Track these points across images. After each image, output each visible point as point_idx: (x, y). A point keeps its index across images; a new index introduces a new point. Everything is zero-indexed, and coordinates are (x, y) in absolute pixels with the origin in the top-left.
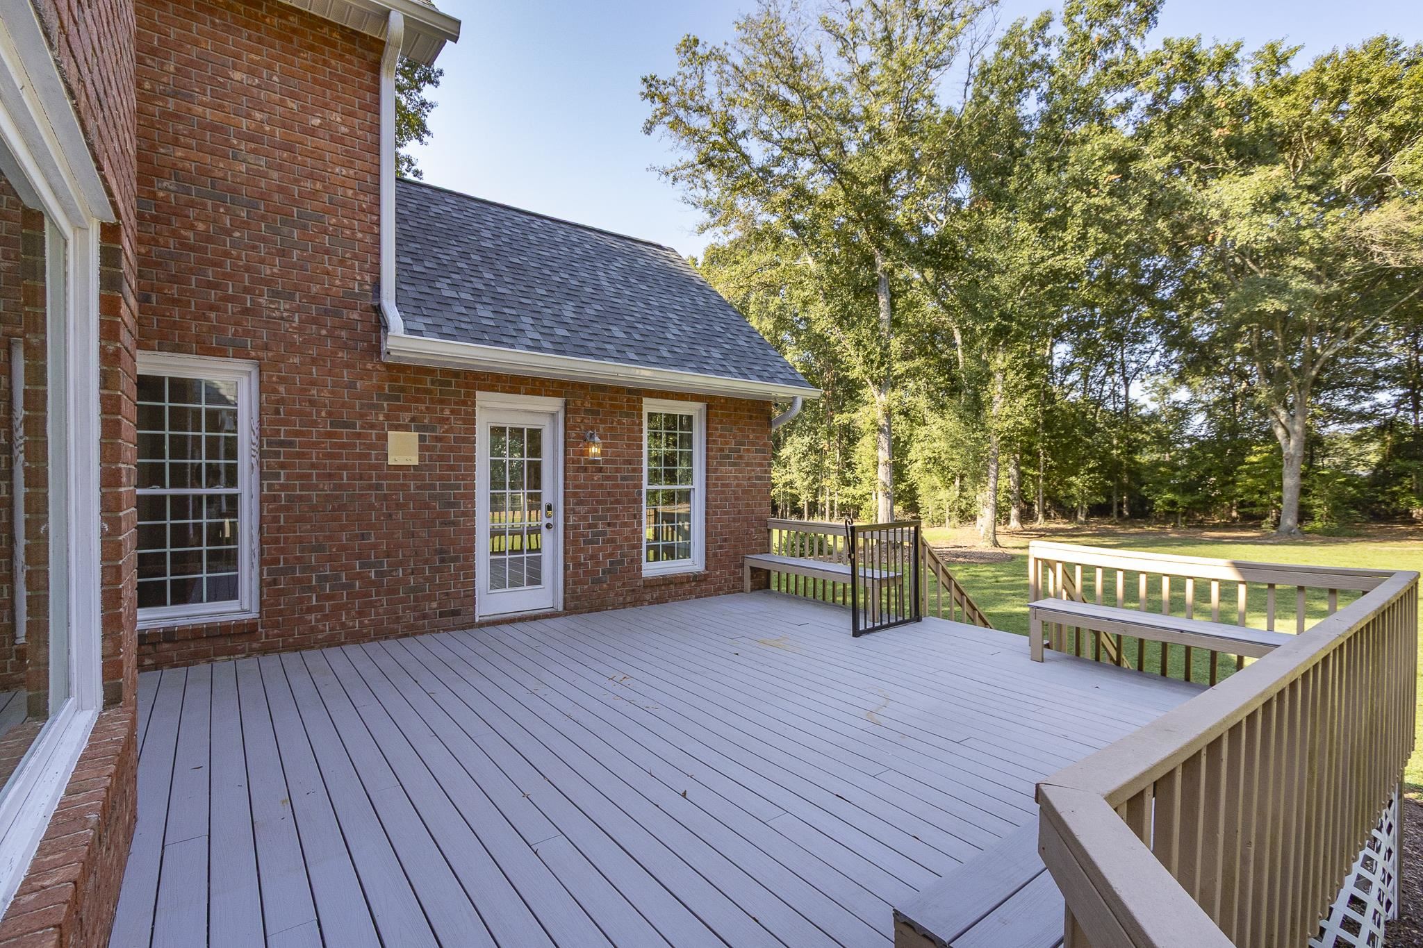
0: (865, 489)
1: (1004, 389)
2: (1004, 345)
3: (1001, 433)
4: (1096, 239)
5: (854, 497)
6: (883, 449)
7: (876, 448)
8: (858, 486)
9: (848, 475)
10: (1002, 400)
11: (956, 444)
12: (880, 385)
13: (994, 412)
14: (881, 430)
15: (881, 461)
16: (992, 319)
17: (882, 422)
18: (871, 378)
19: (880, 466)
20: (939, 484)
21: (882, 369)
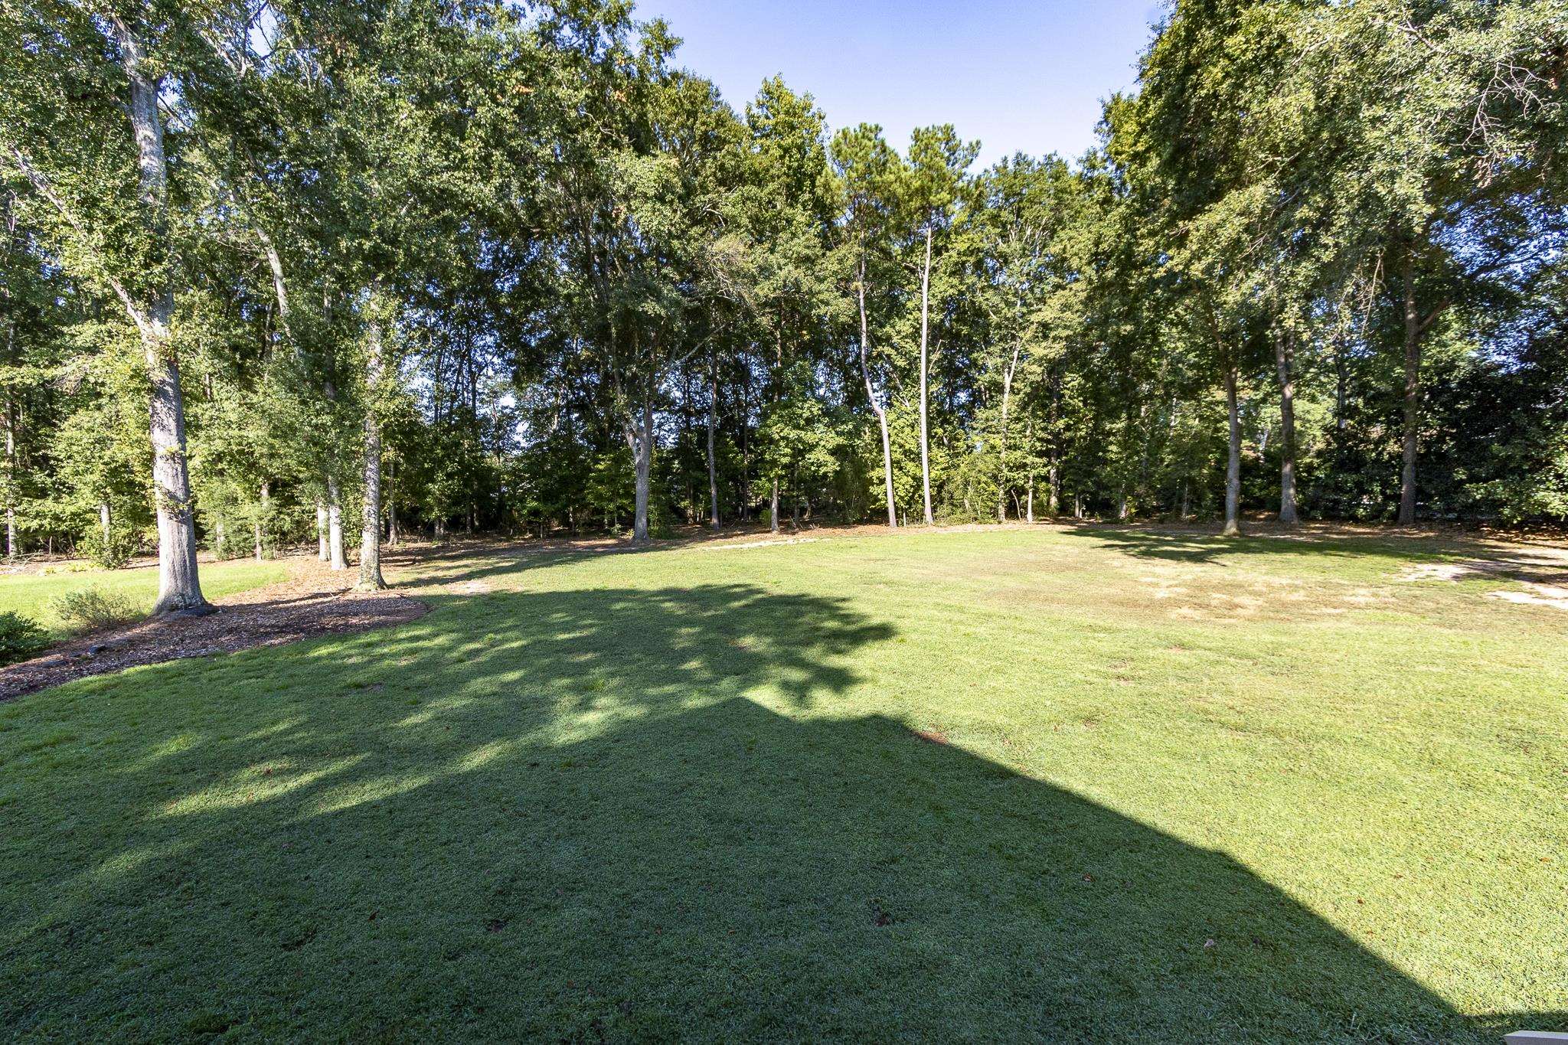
0: (82, 503)
1: (385, 351)
2: (384, 282)
3: (385, 416)
4: (500, 166)
5: (57, 518)
6: (163, 428)
7: (147, 426)
8: (66, 498)
9: (39, 477)
10: (382, 369)
11: (284, 431)
12: (150, 300)
13: (370, 383)
14: (157, 392)
15: (160, 451)
16: (367, 235)
17: (159, 375)
18: (127, 283)
19: (160, 463)
20: (241, 495)
21: (157, 269)
